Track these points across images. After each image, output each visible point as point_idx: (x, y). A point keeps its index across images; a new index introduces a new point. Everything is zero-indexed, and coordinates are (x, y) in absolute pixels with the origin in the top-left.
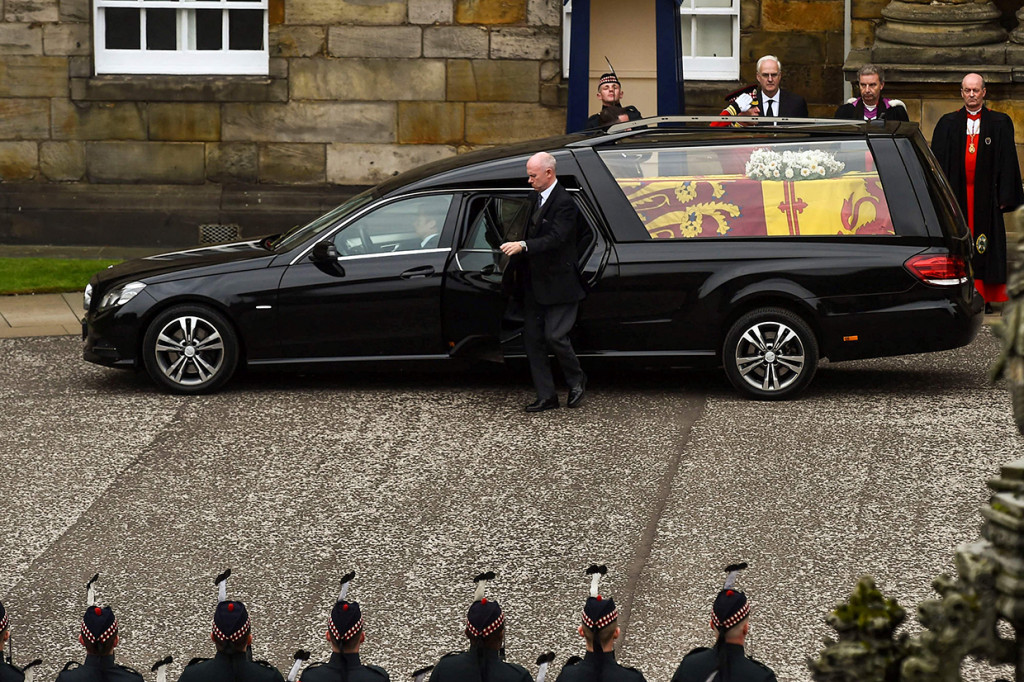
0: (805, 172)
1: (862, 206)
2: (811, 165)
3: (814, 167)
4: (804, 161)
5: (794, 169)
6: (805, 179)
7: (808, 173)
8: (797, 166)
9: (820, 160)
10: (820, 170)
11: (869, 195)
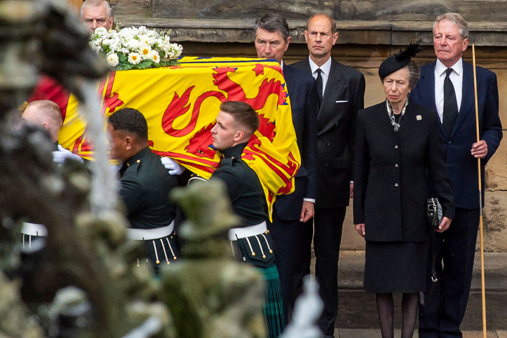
0: (134, 58)
1: (206, 102)
2: (142, 49)
3: (145, 52)
4: (133, 44)
5: (120, 54)
6: (135, 68)
7: (138, 60)
8: (125, 51)
9: (153, 41)
10: (153, 55)
11: (216, 89)
